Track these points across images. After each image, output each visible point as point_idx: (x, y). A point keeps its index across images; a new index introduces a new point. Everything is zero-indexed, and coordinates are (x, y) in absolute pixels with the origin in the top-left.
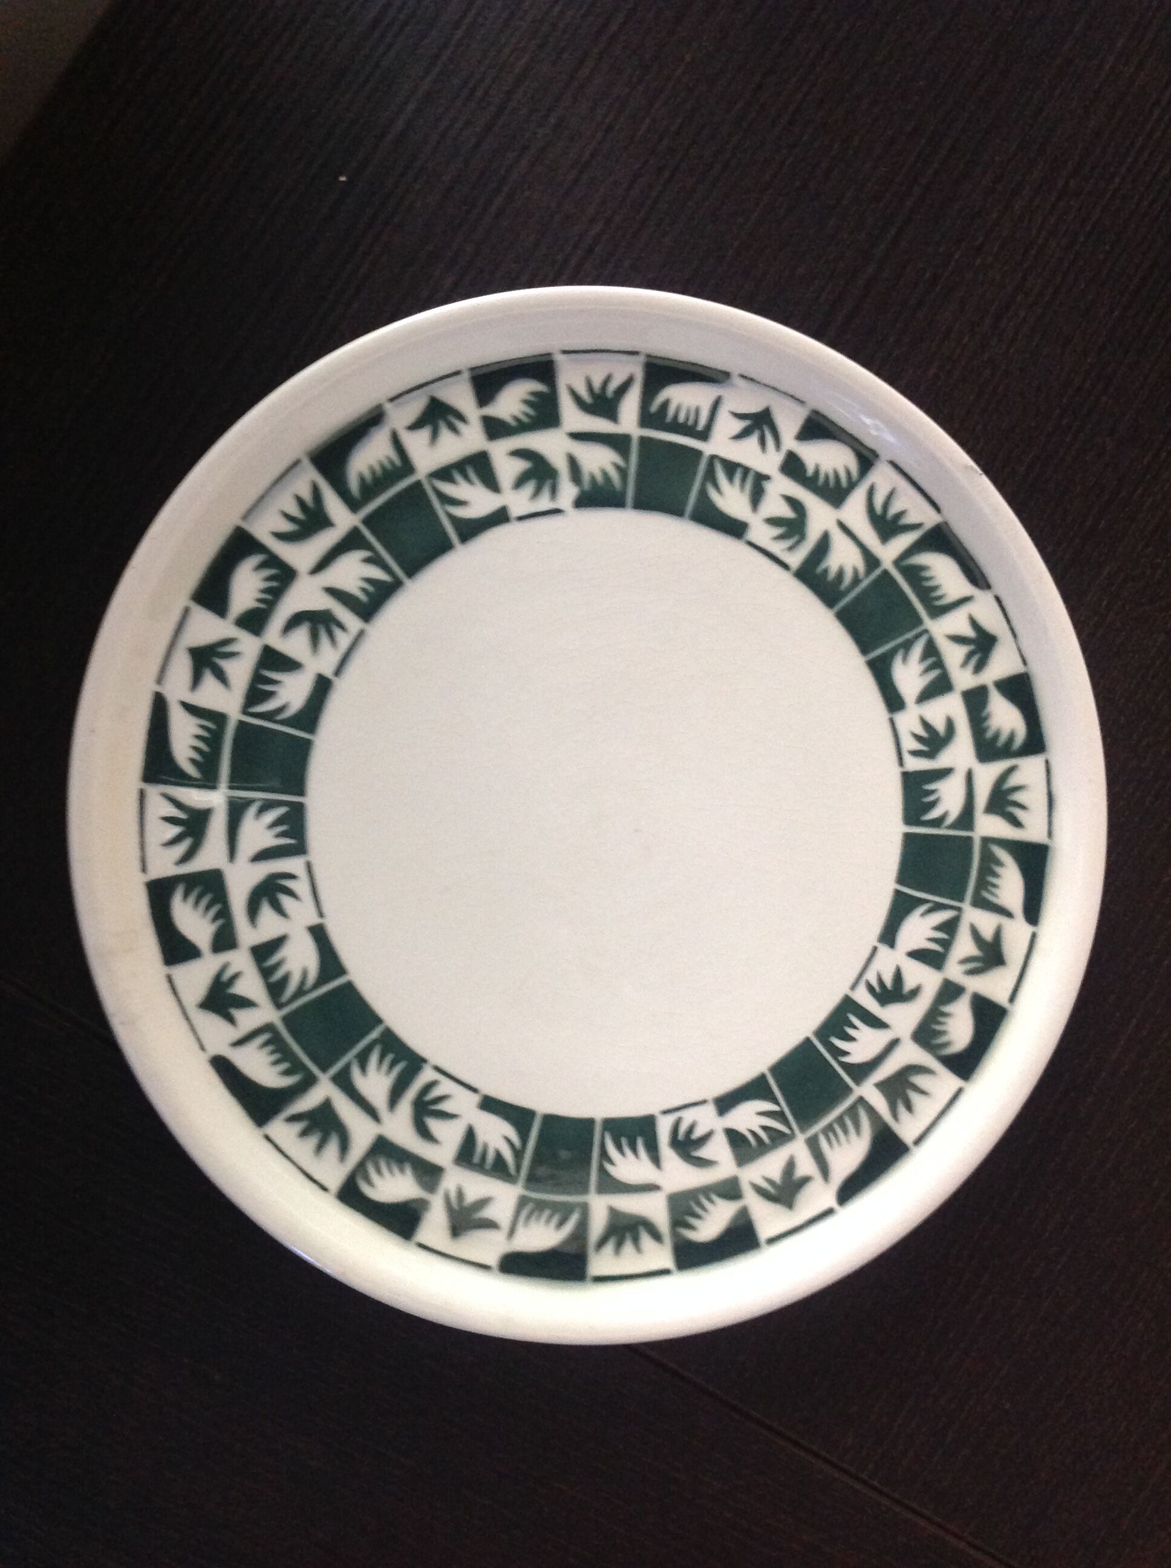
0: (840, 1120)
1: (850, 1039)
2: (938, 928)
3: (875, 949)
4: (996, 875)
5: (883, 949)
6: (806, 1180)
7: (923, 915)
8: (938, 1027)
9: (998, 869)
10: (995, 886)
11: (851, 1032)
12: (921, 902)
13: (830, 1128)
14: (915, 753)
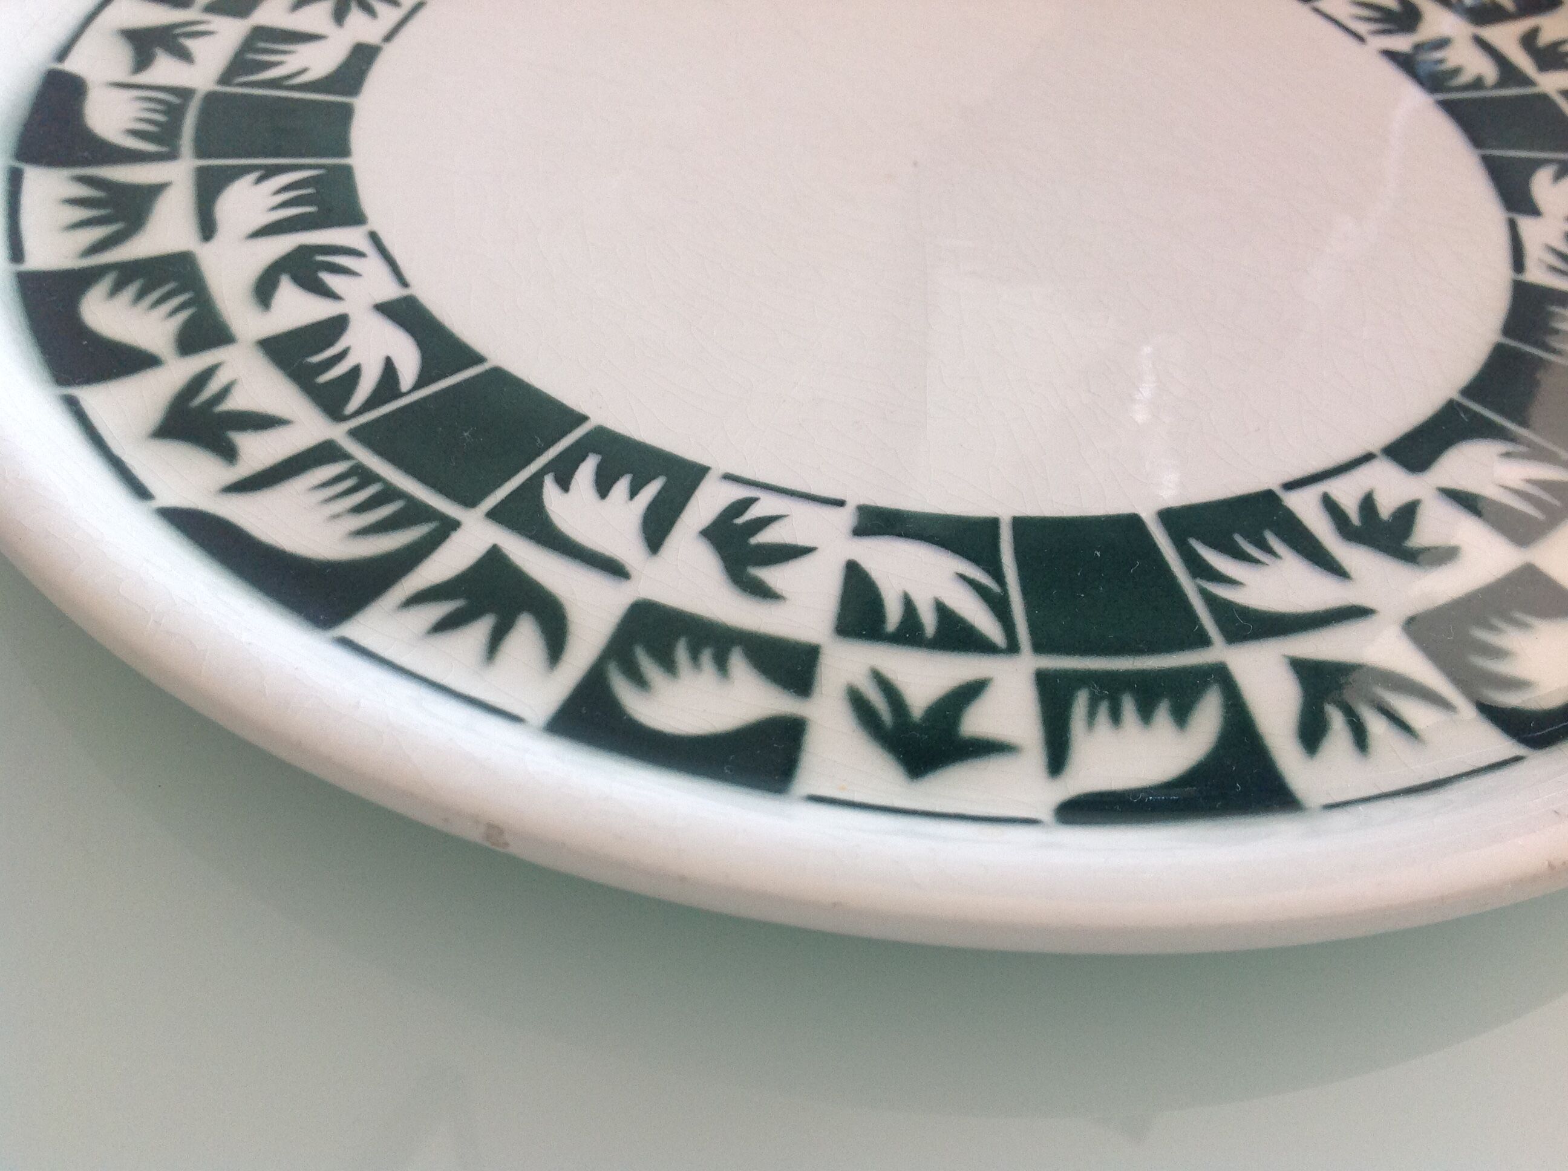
0: (389, 494)
1: (603, 487)
2: (943, 612)
3: (841, 503)
4: (1146, 714)
5: (845, 518)
6: (229, 453)
7: (963, 577)
8: (681, 653)
9: (1163, 715)
10: (1116, 717)
11: (622, 487)
12: (995, 570)
13: (364, 476)
14: (1330, 505)
